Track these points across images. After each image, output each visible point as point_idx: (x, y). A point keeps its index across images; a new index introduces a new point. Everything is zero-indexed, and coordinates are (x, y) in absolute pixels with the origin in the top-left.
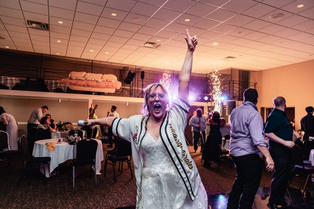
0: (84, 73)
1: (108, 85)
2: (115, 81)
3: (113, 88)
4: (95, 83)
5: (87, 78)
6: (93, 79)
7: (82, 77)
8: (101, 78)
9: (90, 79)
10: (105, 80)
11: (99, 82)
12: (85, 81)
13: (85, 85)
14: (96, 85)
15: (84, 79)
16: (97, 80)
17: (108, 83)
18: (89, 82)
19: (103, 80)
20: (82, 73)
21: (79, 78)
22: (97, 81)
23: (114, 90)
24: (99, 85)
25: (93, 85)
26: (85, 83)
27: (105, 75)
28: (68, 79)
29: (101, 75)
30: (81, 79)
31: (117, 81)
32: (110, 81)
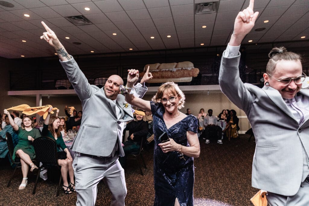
0: (158, 64)
1: (184, 74)
2: (191, 68)
3: (190, 76)
4: (169, 74)
5: (161, 69)
6: (167, 70)
7: (156, 69)
8: (176, 67)
9: (164, 70)
10: (180, 69)
11: (174, 71)
12: (159, 73)
13: (160, 77)
14: (170, 75)
15: (158, 70)
16: (171, 69)
17: (183, 72)
18: (163, 73)
19: (178, 69)
20: (156, 65)
21: (153, 71)
22: (171, 71)
23: (191, 78)
24: (173, 75)
25: (168, 76)
26: (159, 74)
27: (179, 63)
28: (143, 72)
29: (176, 64)
30: (155, 71)
31: (194, 68)
32: (186, 69)
